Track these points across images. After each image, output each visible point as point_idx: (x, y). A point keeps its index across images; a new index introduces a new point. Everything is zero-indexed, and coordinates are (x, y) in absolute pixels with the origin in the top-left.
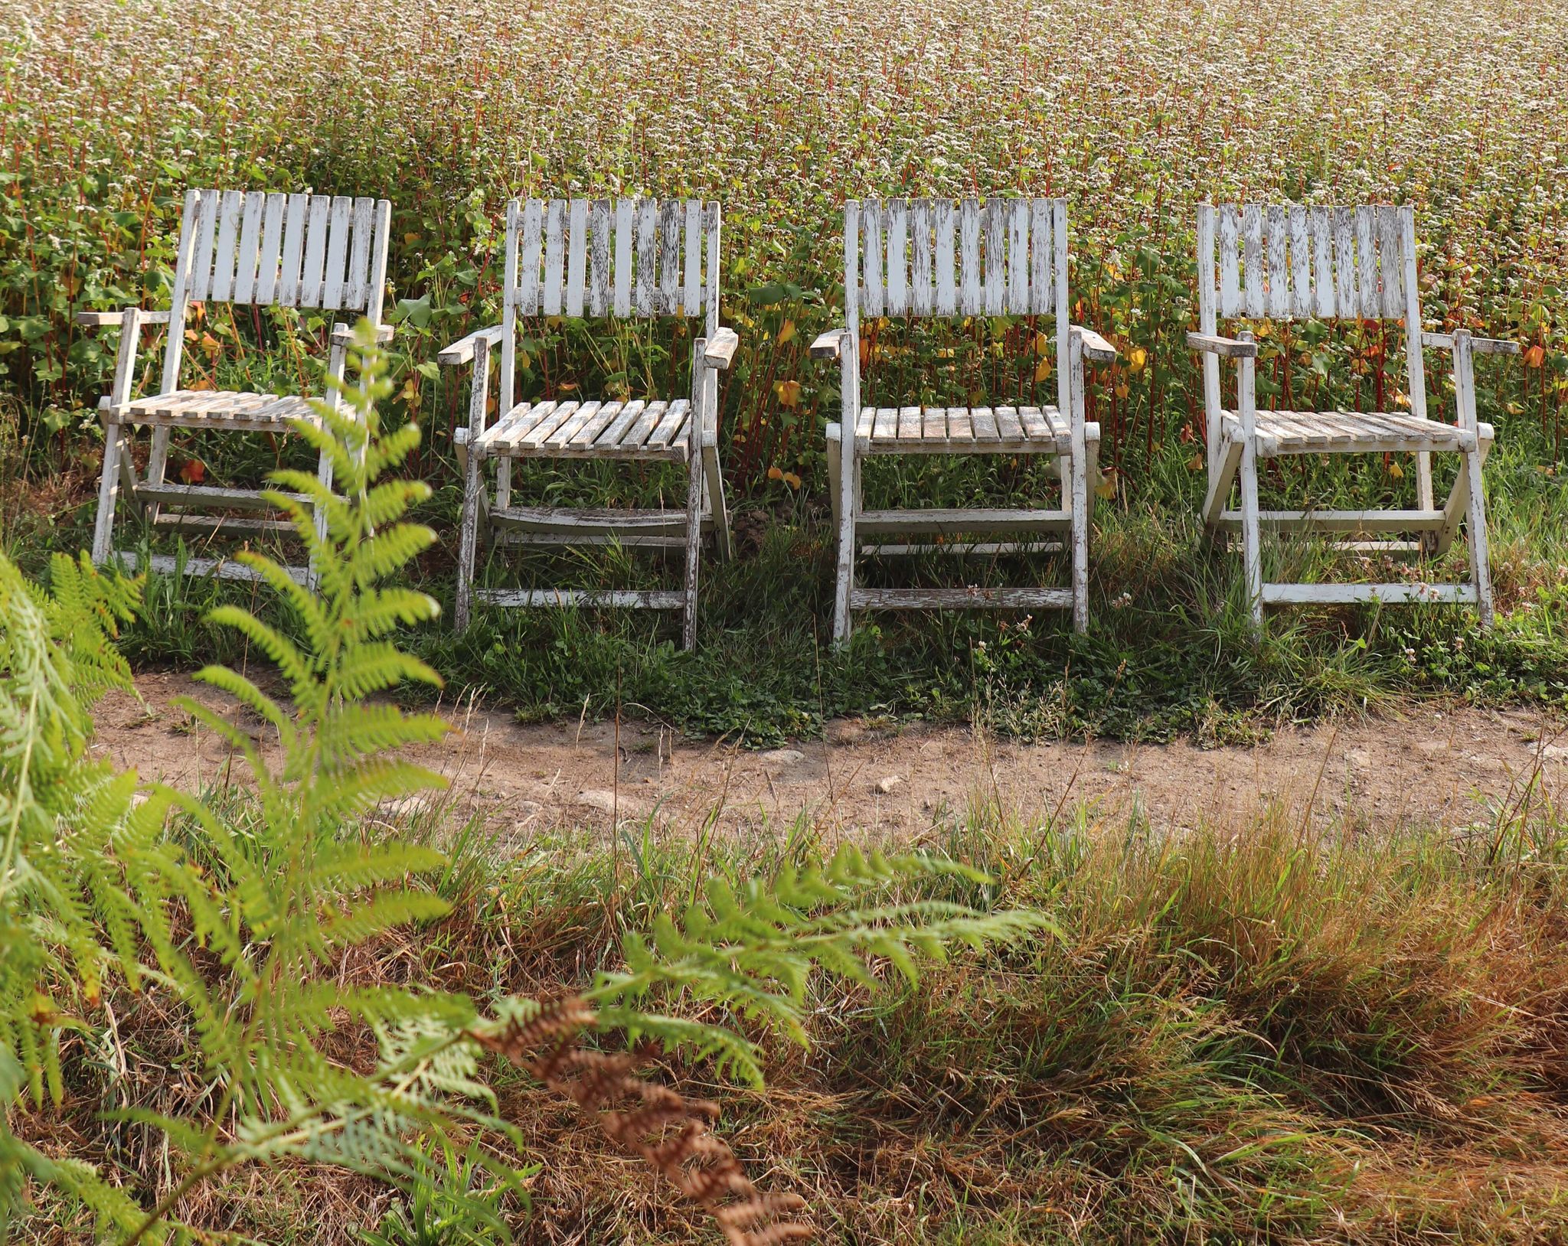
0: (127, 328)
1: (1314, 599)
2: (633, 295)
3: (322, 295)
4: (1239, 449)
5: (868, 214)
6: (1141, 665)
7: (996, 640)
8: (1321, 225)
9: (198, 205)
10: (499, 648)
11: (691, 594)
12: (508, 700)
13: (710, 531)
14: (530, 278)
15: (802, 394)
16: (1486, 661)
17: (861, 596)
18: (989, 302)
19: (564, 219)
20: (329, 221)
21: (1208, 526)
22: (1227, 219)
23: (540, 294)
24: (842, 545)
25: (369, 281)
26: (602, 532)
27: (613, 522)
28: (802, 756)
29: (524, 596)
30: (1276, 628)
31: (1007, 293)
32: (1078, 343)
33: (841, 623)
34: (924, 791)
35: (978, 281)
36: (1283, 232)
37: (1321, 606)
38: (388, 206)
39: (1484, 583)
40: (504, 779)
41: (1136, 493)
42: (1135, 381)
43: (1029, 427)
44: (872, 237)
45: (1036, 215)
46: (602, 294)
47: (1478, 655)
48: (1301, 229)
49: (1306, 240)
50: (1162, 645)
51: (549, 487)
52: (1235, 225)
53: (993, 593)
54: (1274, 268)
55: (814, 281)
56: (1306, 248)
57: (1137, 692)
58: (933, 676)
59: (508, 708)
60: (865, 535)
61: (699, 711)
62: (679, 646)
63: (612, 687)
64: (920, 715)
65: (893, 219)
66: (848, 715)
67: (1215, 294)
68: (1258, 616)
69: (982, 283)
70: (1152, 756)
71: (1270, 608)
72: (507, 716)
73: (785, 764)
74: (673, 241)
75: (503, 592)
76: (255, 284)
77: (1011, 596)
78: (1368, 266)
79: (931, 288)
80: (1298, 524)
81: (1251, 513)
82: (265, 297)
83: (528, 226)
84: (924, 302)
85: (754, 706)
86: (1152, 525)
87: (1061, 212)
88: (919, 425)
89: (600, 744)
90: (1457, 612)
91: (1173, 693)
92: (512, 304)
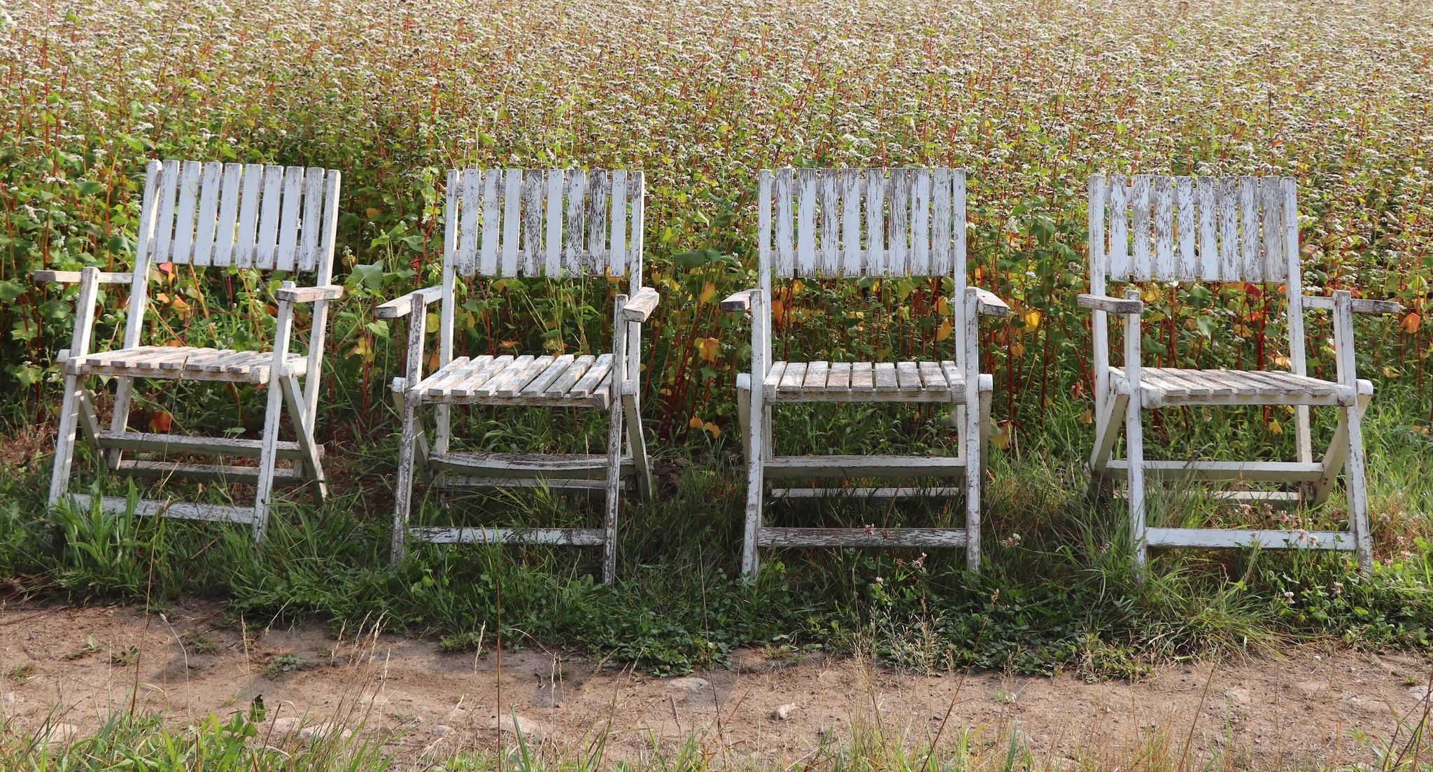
0: (86, 285)
1: (1196, 543)
2: (563, 257)
3: (275, 258)
4: (1124, 400)
5: (780, 182)
6: (1030, 602)
7: (893, 576)
8: (1207, 194)
9: (160, 174)
10: (427, 580)
11: (612, 532)
12: (435, 630)
13: (632, 474)
14: (469, 243)
15: (721, 350)
16: (1365, 606)
17: (768, 534)
18: (892, 264)
19: (500, 188)
20: (282, 189)
21: (1095, 474)
22: (1117, 189)
23: (478, 257)
24: (750, 486)
25: (319, 245)
26: (530, 475)
27: (542, 465)
28: (705, 683)
29: (455, 532)
30: (1158, 569)
31: (909, 255)
32: (973, 300)
33: (750, 560)
34: (820, 717)
35: (882, 246)
36: (1169, 201)
37: (1202, 550)
38: (338, 175)
39: (1363, 532)
40: (423, 703)
41: (1028, 444)
42: (1030, 340)
43: (926, 378)
44: (783, 204)
45: (937, 184)
46: (535, 256)
47: (1357, 599)
48: (1187, 197)
49: (1191, 207)
50: (1048, 583)
51: (488, 435)
52: (1124, 194)
53: (891, 532)
54: (1161, 234)
55: (733, 246)
56: (1191, 216)
57: (1025, 627)
58: (834, 610)
59: (434, 638)
60: (772, 478)
61: (612, 641)
62: (600, 578)
63: (533, 618)
64: (819, 646)
65: (803, 187)
66: (753, 645)
67: (1104, 258)
68: (1141, 557)
69: (886, 246)
70: (1038, 689)
71: (1153, 551)
72: (433, 645)
73: (691, 692)
74: (599, 207)
75: (436, 529)
76: (213, 248)
77: (908, 536)
78: (1251, 232)
79: (838, 251)
80: (1182, 472)
81: (1136, 462)
82: (222, 260)
83: (467, 191)
84: (831, 264)
85: (664, 636)
86: (1043, 472)
87: (960, 181)
88: (824, 376)
89: (518, 671)
90: (1336, 559)
91: (1059, 629)
92: (451, 265)
